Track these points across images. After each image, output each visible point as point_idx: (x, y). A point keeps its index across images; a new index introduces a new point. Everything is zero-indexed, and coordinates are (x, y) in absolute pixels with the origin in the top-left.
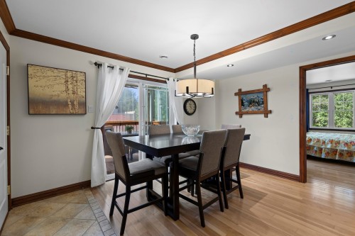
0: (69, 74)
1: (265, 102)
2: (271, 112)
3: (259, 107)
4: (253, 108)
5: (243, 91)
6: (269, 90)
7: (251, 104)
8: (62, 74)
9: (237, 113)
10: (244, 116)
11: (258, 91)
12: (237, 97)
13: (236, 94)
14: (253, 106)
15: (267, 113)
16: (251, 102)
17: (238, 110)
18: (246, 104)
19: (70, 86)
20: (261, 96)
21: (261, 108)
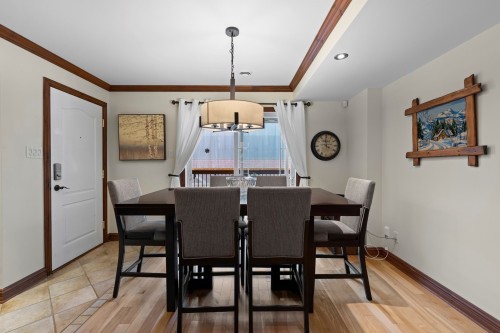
0: (149, 118)
1: (471, 125)
2: (486, 150)
3: (456, 140)
4: (441, 141)
5: (422, 102)
6: (482, 88)
7: (437, 132)
8: (143, 120)
9: (408, 155)
10: (424, 162)
11: (454, 98)
12: (410, 119)
13: (407, 113)
14: (443, 136)
15: (476, 153)
16: (439, 128)
17: (411, 150)
18: (427, 132)
19: (150, 131)
20: (461, 108)
21: (461, 140)
